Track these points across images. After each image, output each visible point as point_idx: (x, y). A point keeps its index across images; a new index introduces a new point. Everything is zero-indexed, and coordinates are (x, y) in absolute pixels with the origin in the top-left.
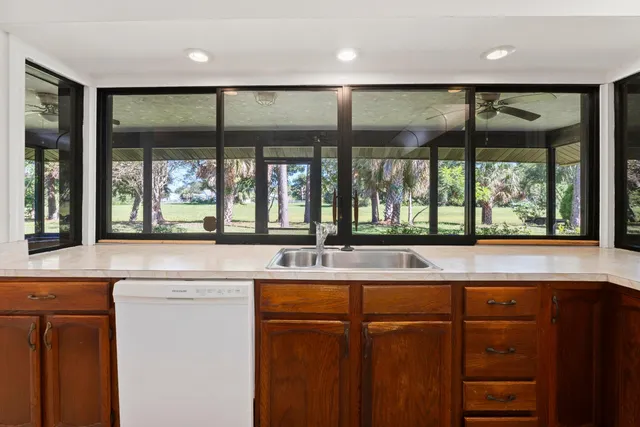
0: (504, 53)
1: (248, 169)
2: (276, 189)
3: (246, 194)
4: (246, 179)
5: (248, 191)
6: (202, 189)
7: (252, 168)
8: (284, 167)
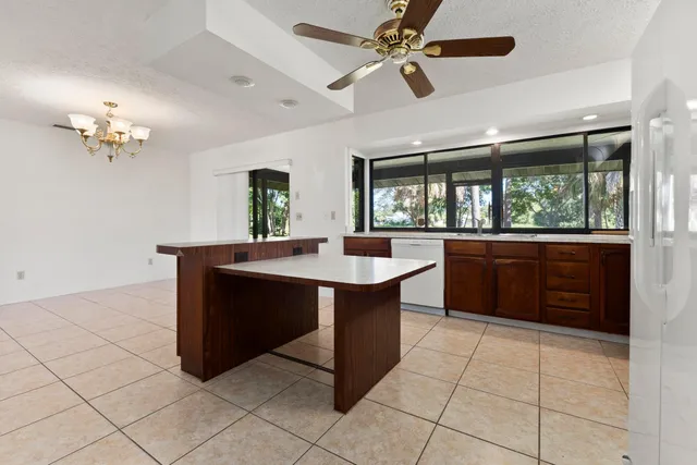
0: (595, 117)
1: (441, 190)
2: (470, 209)
3: (437, 215)
4: (439, 200)
5: (440, 212)
6: (394, 211)
7: (444, 189)
8: (476, 188)
